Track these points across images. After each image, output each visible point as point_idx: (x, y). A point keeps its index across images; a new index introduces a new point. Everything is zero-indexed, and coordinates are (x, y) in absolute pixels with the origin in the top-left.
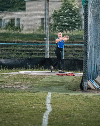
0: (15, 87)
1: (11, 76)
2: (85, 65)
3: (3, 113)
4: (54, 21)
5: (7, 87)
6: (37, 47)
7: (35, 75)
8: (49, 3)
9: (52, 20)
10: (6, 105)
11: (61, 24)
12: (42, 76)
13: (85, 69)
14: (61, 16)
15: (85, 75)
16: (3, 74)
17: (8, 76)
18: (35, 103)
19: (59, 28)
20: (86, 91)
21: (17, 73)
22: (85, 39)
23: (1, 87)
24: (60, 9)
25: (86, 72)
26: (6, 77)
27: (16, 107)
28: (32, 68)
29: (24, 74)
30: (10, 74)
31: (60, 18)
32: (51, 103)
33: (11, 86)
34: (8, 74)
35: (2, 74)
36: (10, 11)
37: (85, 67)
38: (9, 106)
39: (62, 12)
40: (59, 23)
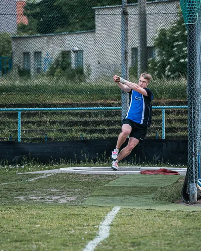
0: (48, 199)
1: (43, 177)
2: (192, 148)
3: (10, 242)
4: (161, 54)
5: (31, 199)
6: (105, 116)
7: (95, 175)
8: (127, 19)
9: (157, 52)
10: (19, 230)
11: (177, 60)
12: (110, 175)
13: (192, 157)
14: (176, 43)
15: (193, 170)
16: (27, 175)
17: (36, 179)
18: (79, 225)
19: (173, 71)
20: (195, 203)
21: (56, 171)
22: (190, 94)
23: (19, 199)
24: (173, 27)
25: (194, 163)
26: (32, 180)
27: (38, 233)
28: (92, 161)
29: (72, 173)
30: (42, 174)
31: (173, 47)
32: (111, 225)
33: (40, 198)
34: (36, 174)
35: (25, 174)
36: (60, 34)
37: (192, 152)
38: (25, 231)
39: (179, 33)
40: (171, 60)
